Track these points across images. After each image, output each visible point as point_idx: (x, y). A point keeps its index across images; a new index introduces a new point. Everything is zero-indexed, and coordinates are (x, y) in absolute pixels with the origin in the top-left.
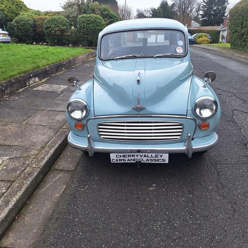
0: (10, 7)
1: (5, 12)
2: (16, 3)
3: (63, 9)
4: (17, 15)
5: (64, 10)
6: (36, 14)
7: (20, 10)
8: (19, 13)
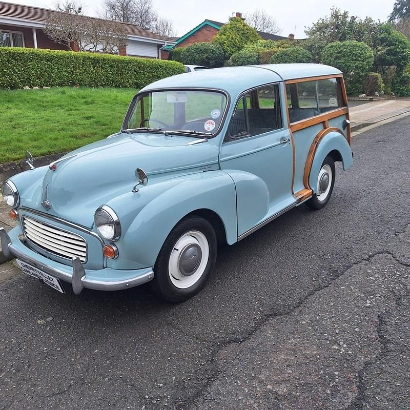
0: (232, 38)
1: (225, 47)
2: (243, 32)
3: (307, 35)
4: (239, 49)
5: (308, 37)
6: (265, 47)
7: (246, 42)
8: (243, 47)
